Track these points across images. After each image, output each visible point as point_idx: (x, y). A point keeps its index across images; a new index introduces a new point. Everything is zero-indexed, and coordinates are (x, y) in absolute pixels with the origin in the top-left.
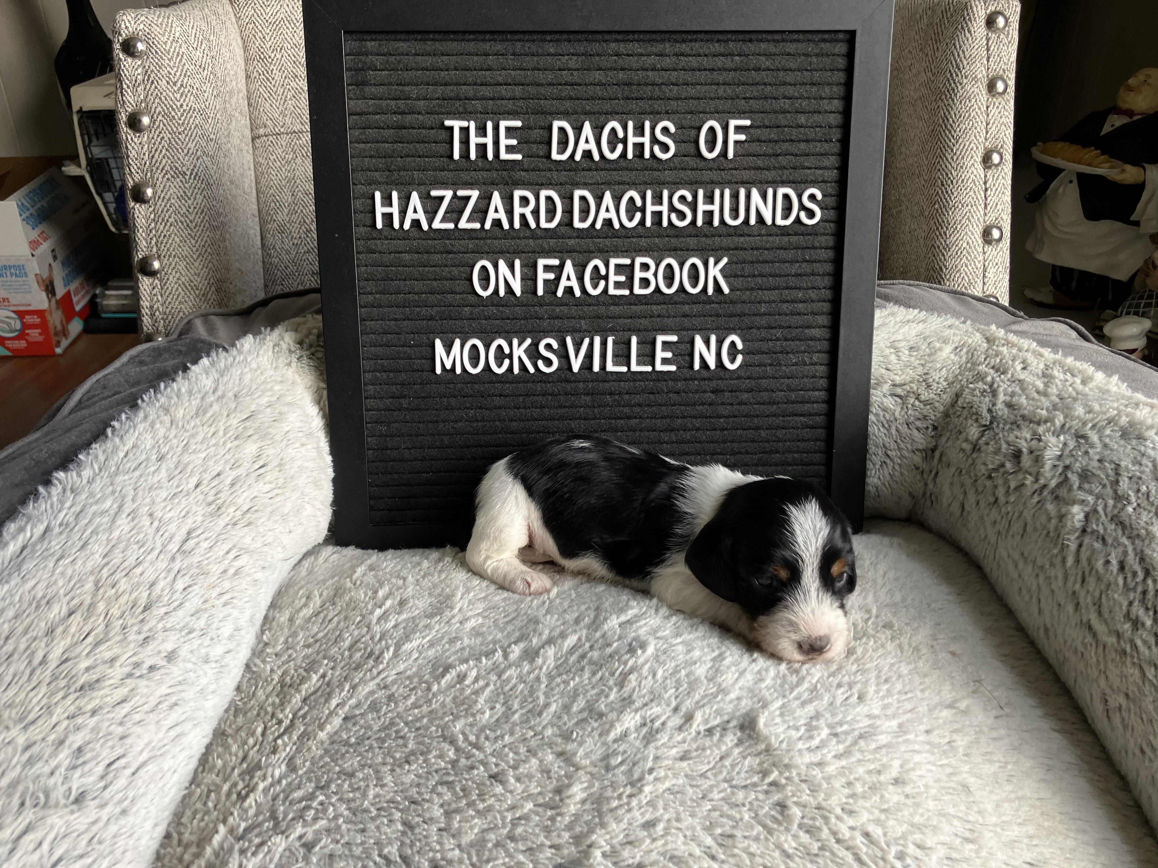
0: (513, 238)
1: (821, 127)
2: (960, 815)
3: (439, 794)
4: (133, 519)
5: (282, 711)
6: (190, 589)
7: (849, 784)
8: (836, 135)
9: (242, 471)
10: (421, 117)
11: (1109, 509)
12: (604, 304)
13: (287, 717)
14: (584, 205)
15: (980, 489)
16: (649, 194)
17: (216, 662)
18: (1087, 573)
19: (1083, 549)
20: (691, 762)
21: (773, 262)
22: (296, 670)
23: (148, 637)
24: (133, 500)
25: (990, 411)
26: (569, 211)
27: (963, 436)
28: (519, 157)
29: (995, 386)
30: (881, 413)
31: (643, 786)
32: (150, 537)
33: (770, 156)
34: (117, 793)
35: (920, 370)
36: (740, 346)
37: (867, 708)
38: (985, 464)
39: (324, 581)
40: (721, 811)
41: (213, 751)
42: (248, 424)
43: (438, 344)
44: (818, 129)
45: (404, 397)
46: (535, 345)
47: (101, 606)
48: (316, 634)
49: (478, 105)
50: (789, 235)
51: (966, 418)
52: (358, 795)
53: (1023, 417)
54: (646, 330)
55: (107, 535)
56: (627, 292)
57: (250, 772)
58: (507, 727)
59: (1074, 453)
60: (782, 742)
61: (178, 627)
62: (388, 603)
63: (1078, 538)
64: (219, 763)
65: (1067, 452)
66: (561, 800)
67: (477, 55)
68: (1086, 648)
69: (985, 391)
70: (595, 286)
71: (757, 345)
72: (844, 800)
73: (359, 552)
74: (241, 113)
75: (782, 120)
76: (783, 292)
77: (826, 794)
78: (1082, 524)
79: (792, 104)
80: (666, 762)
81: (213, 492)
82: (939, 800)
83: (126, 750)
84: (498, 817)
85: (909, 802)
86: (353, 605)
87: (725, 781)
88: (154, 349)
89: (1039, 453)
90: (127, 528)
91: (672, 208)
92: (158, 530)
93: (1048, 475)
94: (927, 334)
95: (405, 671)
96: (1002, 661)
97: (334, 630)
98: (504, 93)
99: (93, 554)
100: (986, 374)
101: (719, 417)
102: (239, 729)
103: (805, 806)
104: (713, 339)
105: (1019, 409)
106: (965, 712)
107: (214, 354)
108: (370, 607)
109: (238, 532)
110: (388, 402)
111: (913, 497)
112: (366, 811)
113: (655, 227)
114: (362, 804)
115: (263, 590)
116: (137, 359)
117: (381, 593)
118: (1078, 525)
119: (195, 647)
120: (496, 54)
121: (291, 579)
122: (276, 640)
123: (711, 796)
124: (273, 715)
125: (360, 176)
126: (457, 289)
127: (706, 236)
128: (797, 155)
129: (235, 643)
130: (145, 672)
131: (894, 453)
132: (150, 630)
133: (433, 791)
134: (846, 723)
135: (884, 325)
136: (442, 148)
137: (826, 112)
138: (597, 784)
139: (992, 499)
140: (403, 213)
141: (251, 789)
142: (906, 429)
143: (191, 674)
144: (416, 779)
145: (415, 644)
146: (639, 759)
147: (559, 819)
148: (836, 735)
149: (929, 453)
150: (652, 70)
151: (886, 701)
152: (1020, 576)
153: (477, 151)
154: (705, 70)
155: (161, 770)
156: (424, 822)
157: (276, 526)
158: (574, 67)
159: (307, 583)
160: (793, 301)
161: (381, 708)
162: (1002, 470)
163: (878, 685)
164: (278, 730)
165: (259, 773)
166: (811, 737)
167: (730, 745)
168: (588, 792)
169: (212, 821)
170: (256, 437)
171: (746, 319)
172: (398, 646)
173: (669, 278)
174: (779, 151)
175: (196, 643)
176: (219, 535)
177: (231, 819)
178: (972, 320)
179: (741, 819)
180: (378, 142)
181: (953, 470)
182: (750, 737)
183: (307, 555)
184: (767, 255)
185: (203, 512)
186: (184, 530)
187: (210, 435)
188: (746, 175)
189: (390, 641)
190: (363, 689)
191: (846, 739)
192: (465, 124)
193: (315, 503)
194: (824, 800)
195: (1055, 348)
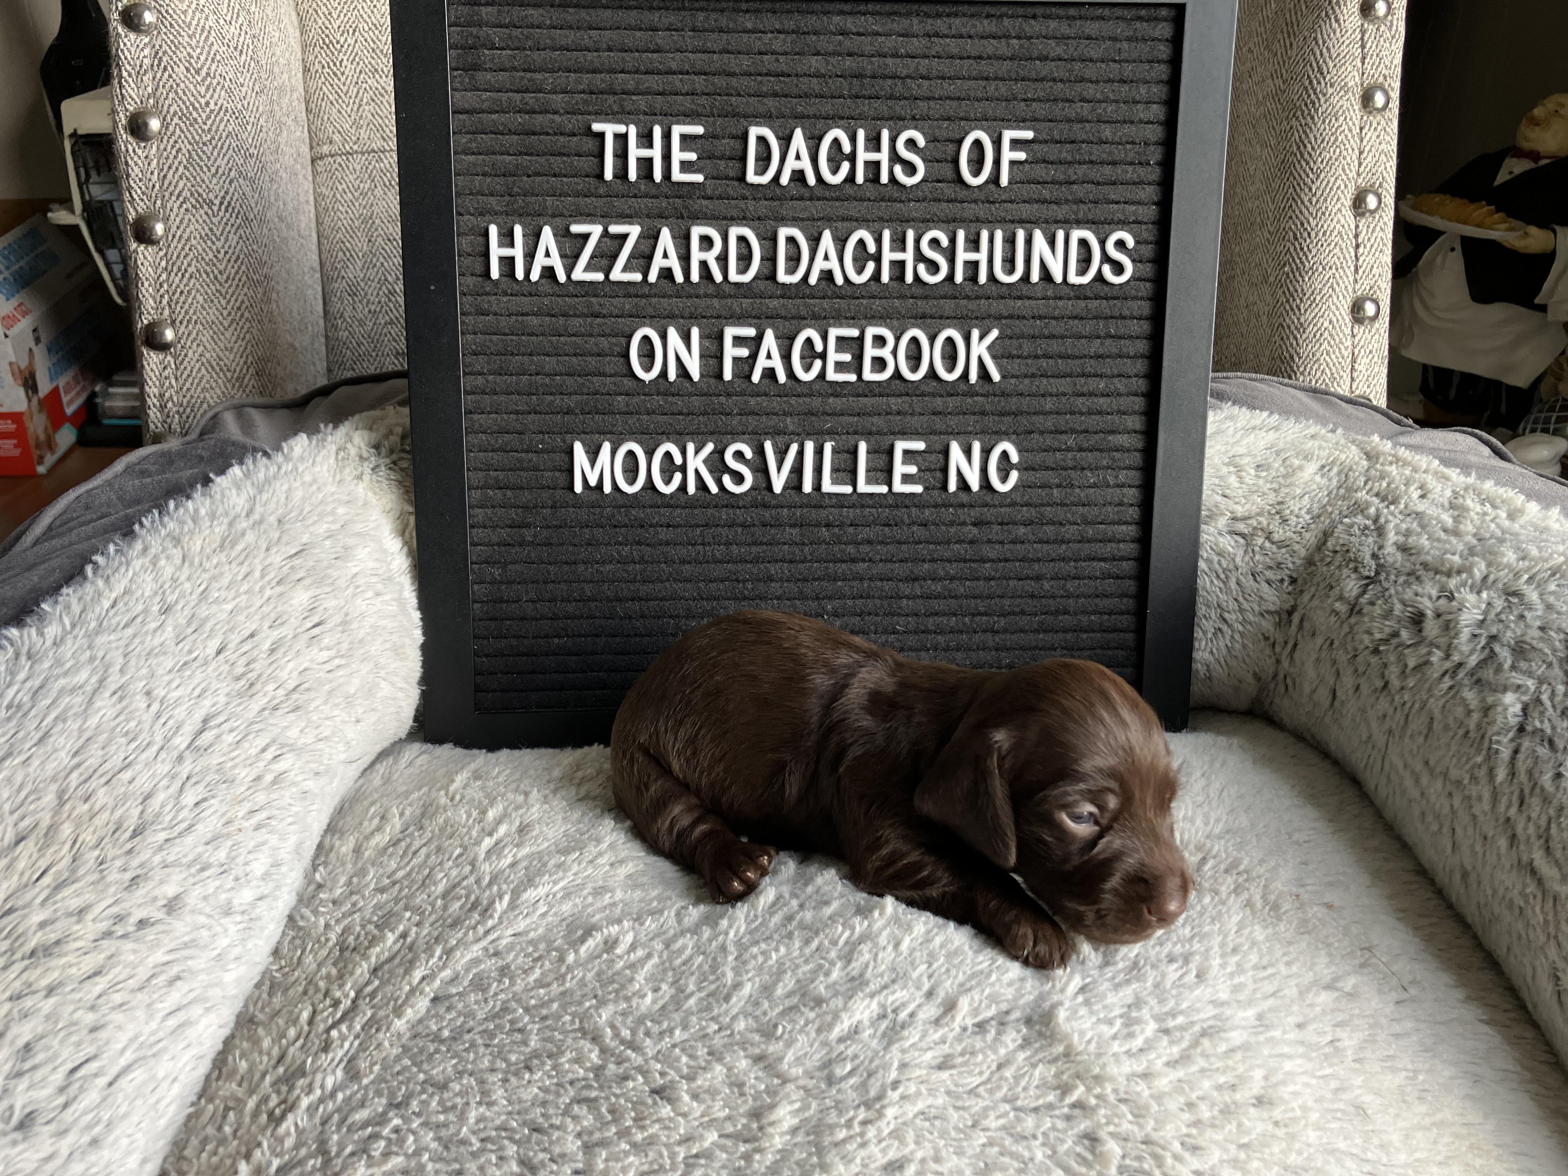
0: (689, 296)
1: (1133, 143)
2: (1354, 1151)
3: (575, 1118)
4: (121, 699)
5: (341, 986)
6: (205, 805)
7: (1190, 1106)
8: (1155, 155)
9: (286, 631)
10: (557, 118)
11: (1558, 699)
12: (820, 395)
13: (346, 996)
14: (793, 250)
15: (1361, 669)
16: (887, 235)
17: (243, 913)
18: (1527, 791)
19: (1521, 756)
20: (954, 1072)
21: (1063, 337)
22: (363, 927)
23: (138, 876)
24: (122, 671)
25: (1374, 556)
26: (770, 259)
27: (1336, 591)
28: (699, 178)
29: (1382, 520)
30: (1216, 558)
31: (883, 1107)
32: (147, 727)
33: (1060, 183)
34: (85, 1113)
35: (1272, 498)
36: (1015, 458)
37: (1209, 990)
38: (1369, 633)
39: (407, 794)
40: (1002, 1146)
41: (235, 1047)
42: (297, 562)
43: (579, 449)
44: (1128, 147)
45: (528, 526)
46: (719, 453)
47: (67, 830)
48: (394, 872)
49: (641, 102)
50: (1086, 298)
51: (1339, 567)
52: (452, 1117)
53: (1425, 566)
54: (879, 433)
55: (79, 722)
56: (853, 378)
57: (289, 1080)
58: (677, 1017)
59: (1503, 617)
60: (1089, 1042)
61: (184, 861)
62: (502, 830)
63: (1512, 740)
64: (243, 1065)
65: (1492, 616)
66: (761, 1128)
67: (640, 29)
68: (1527, 902)
69: (1366, 528)
70: (807, 368)
71: (1039, 457)
72: (1184, 1130)
73: (459, 751)
74: (295, 120)
75: (1078, 131)
76: (1077, 380)
77: (1157, 1121)
78: (1517, 719)
79: (1093, 110)
80: (918, 1072)
81: (243, 661)
82: (1324, 1129)
83: (99, 1048)
84: (666, 1153)
85: (1280, 1132)
86: (448, 831)
87: (1005, 1100)
88: (163, 454)
89: (1450, 617)
90: (111, 713)
91: (920, 257)
92: (158, 716)
93: (1465, 649)
94: (1281, 446)
95: (526, 932)
96: (1399, 919)
97: (421, 867)
98: (678, 84)
99: (56, 751)
100: (1368, 505)
101: (983, 561)
102: (276, 1014)
103: (1125, 1140)
104: (977, 447)
105: (1418, 554)
106: (1352, 995)
107: (249, 461)
108: (474, 834)
109: (281, 720)
110: (504, 533)
111: (1259, 680)
112: (464, 1142)
113: (895, 284)
114: (459, 1132)
115: (315, 807)
116: (137, 468)
117: (491, 814)
118: (1513, 721)
119: (211, 891)
120: (668, 29)
121: (358, 790)
122: (335, 881)
123: (985, 1123)
124: (326, 995)
125: (469, 202)
126: (608, 370)
127: (967, 297)
128: (1098, 184)
129: (271, 885)
130: (131, 929)
131: (1234, 617)
132: (141, 865)
133: (566, 1112)
134: (1181, 1012)
135: (1219, 432)
136: (587, 164)
137: (1141, 122)
138: (814, 1105)
139: (1379, 684)
140: (530, 256)
141: (290, 1107)
142: (1252, 582)
143: (205, 933)
144: (541, 1095)
145: (541, 891)
146: (877, 1067)
147: (757, 1157)
148: (1166, 1032)
149: (1285, 616)
150: (893, 56)
151: (1236, 981)
152: (1423, 794)
153: (638, 169)
154: (969, 57)
155: (153, 1077)
156: (552, 1160)
157: (336, 713)
158: (780, 50)
159: (382, 796)
160: (1091, 394)
161: (490, 985)
162: (1394, 641)
163: (1223, 956)
164: (333, 1014)
165: (301, 1082)
166: (1131, 1035)
167: (1011, 1046)
168: (802, 1116)
169: (230, 1156)
170: (307, 581)
171: (1024, 420)
172: (516, 894)
173: (915, 359)
174: (1074, 178)
175: (212, 886)
176: (251, 724)
177: (257, 1154)
178: (1344, 428)
179: (1032, 1159)
180: (494, 153)
181: (1319, 641)
182: (1040, 1034)
183: (382, 755)
184: (1056, 327)
185: (227, 690)
186: (198, 716)
187: (240, 577)
188: (1026, 210)
189: (504, 887)
190: (463, 956)
191: (1182, 1037)
192: (621, 129)
193: (395, 679)
194: (1155, 1130)
195: (1466, 468)
